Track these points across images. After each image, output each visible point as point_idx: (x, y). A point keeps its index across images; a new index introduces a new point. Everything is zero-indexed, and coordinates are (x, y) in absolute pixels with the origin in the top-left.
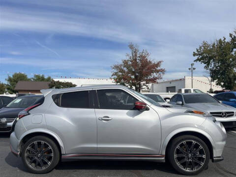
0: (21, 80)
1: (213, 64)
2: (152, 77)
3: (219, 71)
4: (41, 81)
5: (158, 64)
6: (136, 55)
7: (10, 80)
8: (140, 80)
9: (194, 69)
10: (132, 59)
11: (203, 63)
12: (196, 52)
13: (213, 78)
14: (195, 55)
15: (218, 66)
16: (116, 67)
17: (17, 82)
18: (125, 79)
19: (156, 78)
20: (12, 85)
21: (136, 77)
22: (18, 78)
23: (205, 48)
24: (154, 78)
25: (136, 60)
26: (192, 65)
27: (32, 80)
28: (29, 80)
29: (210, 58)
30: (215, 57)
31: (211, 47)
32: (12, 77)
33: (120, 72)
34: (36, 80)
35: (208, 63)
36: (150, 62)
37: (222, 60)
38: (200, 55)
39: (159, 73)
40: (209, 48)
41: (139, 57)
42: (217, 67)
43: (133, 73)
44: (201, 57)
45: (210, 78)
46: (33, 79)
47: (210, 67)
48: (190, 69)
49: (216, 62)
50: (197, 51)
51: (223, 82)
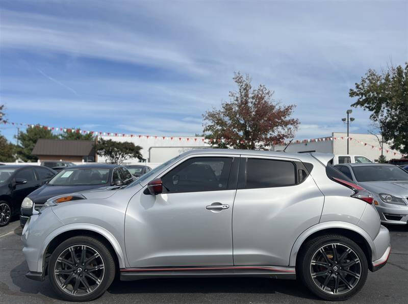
0: (40, 138)
1: (385, 111)
2: (276, 134)
3: (397, 123)
4: (76, 139)
5: (287, 111)
6: (246, 95)
7: (22, 137)
8: (254, 139)
9: (352, 119)
10: (240, 101)
11: (367, 109)
12: (355, 90)
13: (386, 137)
14: (352, 94)
15: (396, 115)
16: (212, 116)
17: (35, 142)
18: (226, 137)
19: (284, 136)
20: (26, 147)
21: (247, 133)
22: (35, 135)
23: (371, 83)
24: (279, 135)
25: (247, 102)
26: (348, 113)
27: (60, 137)
28: (56, 137)
29: (381, 100)
30: (391, 99)
31: (383, 81)
32: (25, 132)
33: (218, 124)
34: (66, 138)
35: (378, 110)
36: (272, 107)
37: (402, 105)
38: (362, 94)
39: (289, 126)
40: (379, 83)
41: (253, 98)
42: (392, 118)
43: (242, 127)
44: (364, 98)
45: (380, 137)
46: (61, 135)
47: (380, 117)
48: (344, 120)
49: (392, 108)
50: (357, 87)
51: (403, 143)
